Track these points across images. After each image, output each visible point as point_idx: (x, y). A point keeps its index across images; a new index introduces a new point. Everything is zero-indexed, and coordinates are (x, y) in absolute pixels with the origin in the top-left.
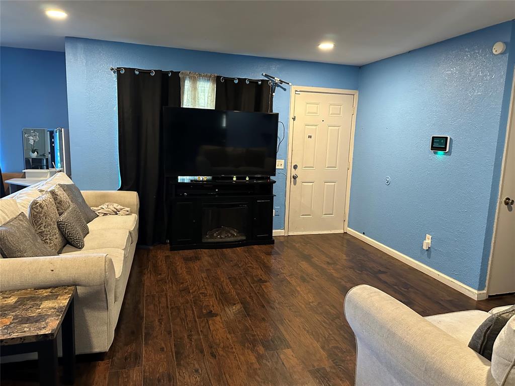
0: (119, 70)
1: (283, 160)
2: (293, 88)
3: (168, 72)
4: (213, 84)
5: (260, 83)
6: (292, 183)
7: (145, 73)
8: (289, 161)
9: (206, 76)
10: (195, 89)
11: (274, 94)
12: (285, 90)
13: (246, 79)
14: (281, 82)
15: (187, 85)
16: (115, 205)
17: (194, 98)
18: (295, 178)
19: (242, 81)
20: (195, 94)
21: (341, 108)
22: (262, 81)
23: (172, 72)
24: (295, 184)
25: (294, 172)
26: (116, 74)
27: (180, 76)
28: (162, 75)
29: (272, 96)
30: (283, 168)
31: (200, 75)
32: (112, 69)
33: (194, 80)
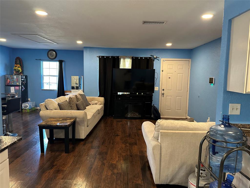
0: (99, 57)
1: (158, 87)
2: (162, 59)
3: (115, 56)
4: (131, 60)
5: (148, 58)
6: (162, 96)
7: (108, 57)
8: (161, 87)
9: (128, 57)
10: (124, 62)
11: (154, 62)
12: (159, 60)
13: (143, 57)
14: (157, 57)
15: (122, 60)
16: (96, 101)
17: (124, 65)
18: (163, 94)
19: (141, 58)
20: (124, 64)
21: (183, 66)
22: (149, 57)
23: (116, 56)
24: (163, 96)
25: (163, 92)
26: (99, 58)
27: (119, 57)
28: (113, 57)
29: (153, 63)
30: (158, 90)
31: (126, 57)
32: (97, 57)
33: (124, 58)
